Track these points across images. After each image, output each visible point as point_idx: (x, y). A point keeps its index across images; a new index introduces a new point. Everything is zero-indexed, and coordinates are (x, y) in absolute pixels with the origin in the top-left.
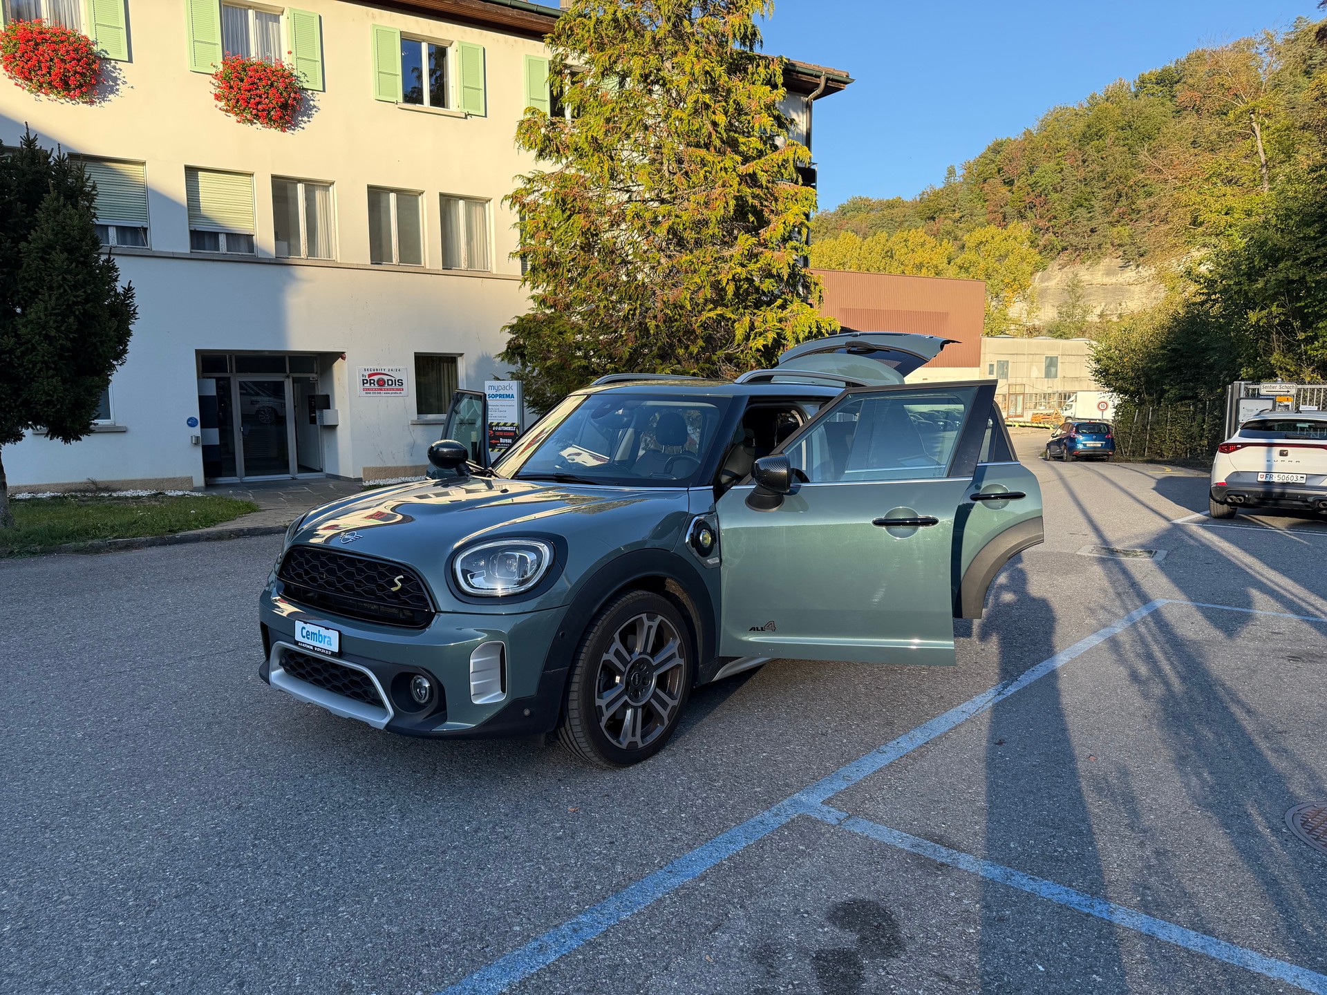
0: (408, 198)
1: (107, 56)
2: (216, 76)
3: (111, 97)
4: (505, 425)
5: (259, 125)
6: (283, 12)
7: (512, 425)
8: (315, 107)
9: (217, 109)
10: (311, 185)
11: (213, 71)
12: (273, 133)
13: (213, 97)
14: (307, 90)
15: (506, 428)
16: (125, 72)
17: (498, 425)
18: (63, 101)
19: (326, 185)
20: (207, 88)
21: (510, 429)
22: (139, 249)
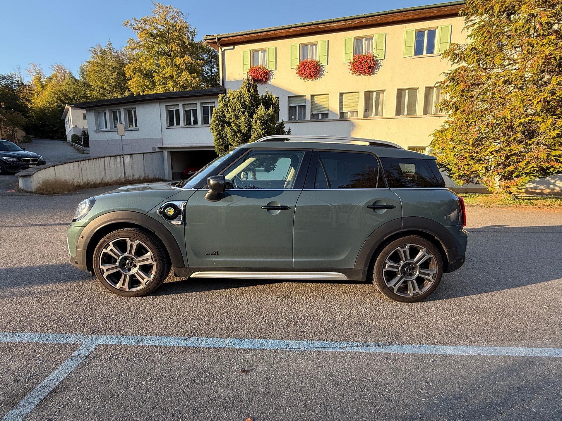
0: (413, 91)
1: (322, 65)
2: (350, 63)
3: (322, 76)
4: (410, 172)
5: (362, 76)
6: (374, 36)
7: (413, 172)
8: (381, 65)
9: (350, 73)
10: (378, 92)
11: (350, 61)
12: (367, 77)
13: (349, 69)
14: (379, 60)
15: (410, 174)
16: (326, 68)
17: (408, 172)
18: (310, 80)
19: (383, 91)
20: (348, 67)
21: (412, 174)
22: (327, 119)
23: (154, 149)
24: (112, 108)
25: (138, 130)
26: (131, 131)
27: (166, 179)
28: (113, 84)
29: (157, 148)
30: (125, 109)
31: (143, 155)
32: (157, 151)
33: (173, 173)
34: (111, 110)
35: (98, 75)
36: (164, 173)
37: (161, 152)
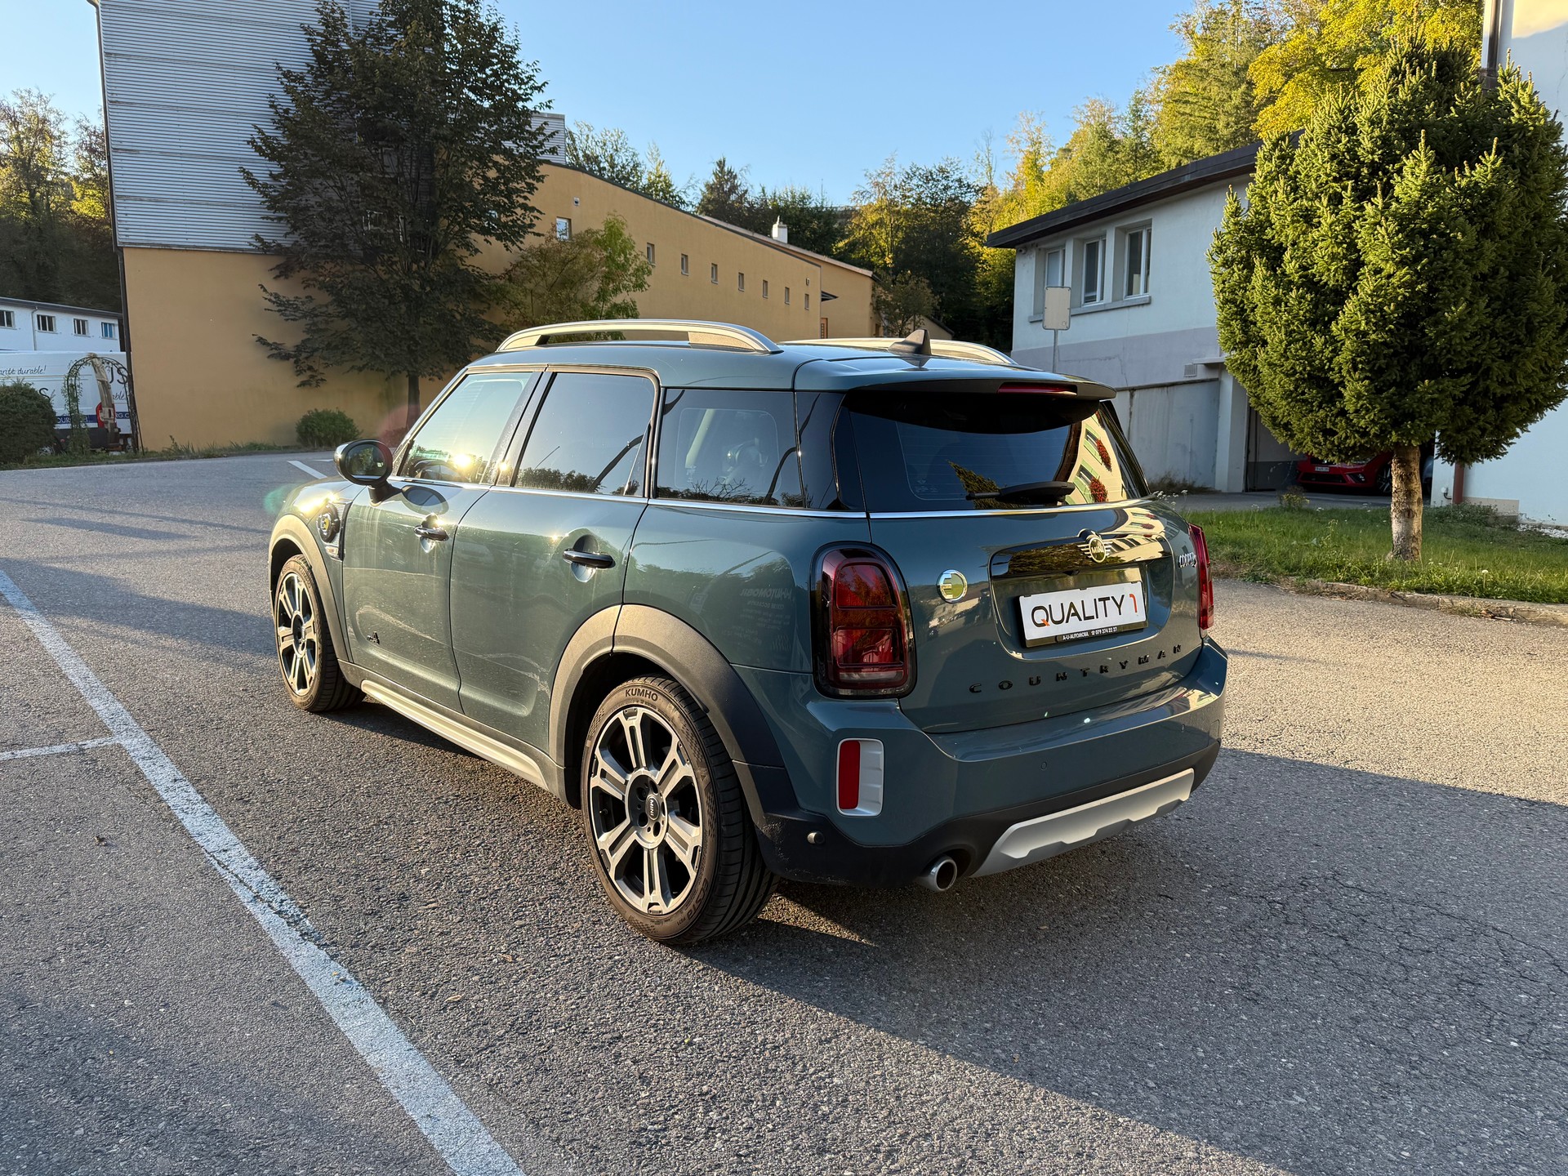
23: (1190, 369)
24: (1082, 235)
25: (1149, 303)
26: (1126, 311)
27: (1217, 488)
28: (1225, 132)
29: (1200, 368)
30: (1122, 231)
31: (1132, 396)
32: (1198, 378)
33: (1248, 464)
34: (1083, 240)
35: (1182, 110)
36: (1214, 465)
37: (1211, 380)
